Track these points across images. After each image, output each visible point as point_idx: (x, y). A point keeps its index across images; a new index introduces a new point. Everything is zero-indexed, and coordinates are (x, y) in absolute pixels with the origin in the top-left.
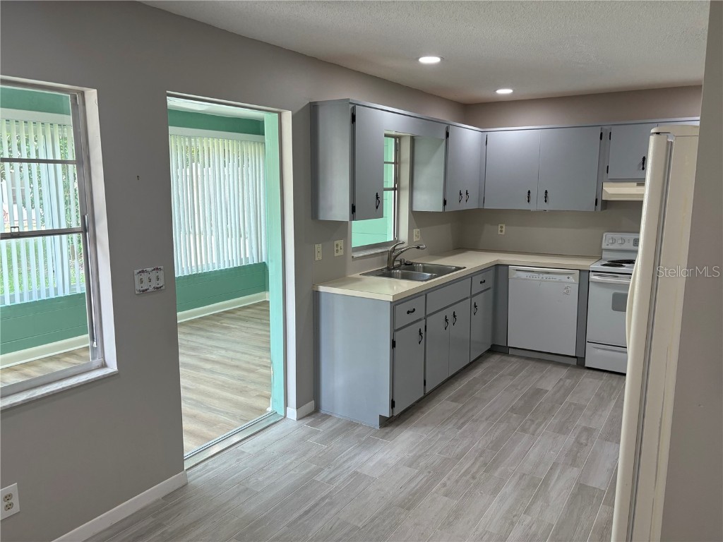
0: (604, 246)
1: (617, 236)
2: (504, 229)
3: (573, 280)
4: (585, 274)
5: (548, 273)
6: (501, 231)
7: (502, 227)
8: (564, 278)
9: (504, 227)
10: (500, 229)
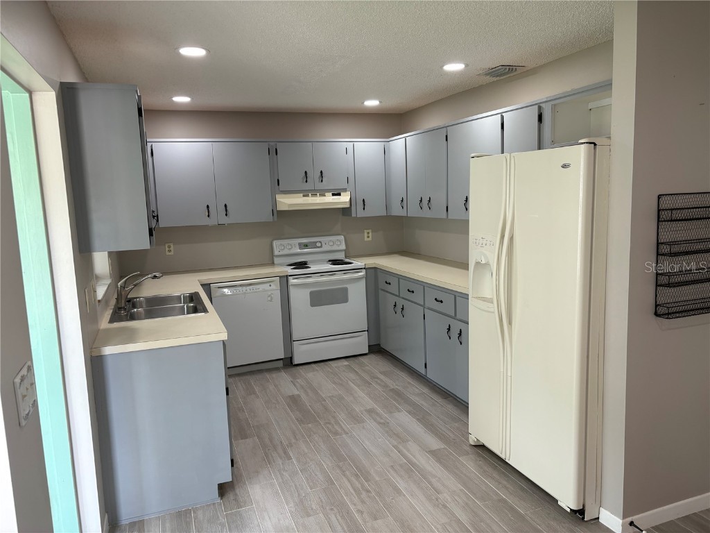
0: (276, 253)
1: (285, 242)
2: (172, 248)
3: (275, 287)
4: (285, 279)
5: (250, 285)
6: (170, 251)
7: (169, 247)
8: (266, 286)
9: (172, 246)
10: (167, 249)
